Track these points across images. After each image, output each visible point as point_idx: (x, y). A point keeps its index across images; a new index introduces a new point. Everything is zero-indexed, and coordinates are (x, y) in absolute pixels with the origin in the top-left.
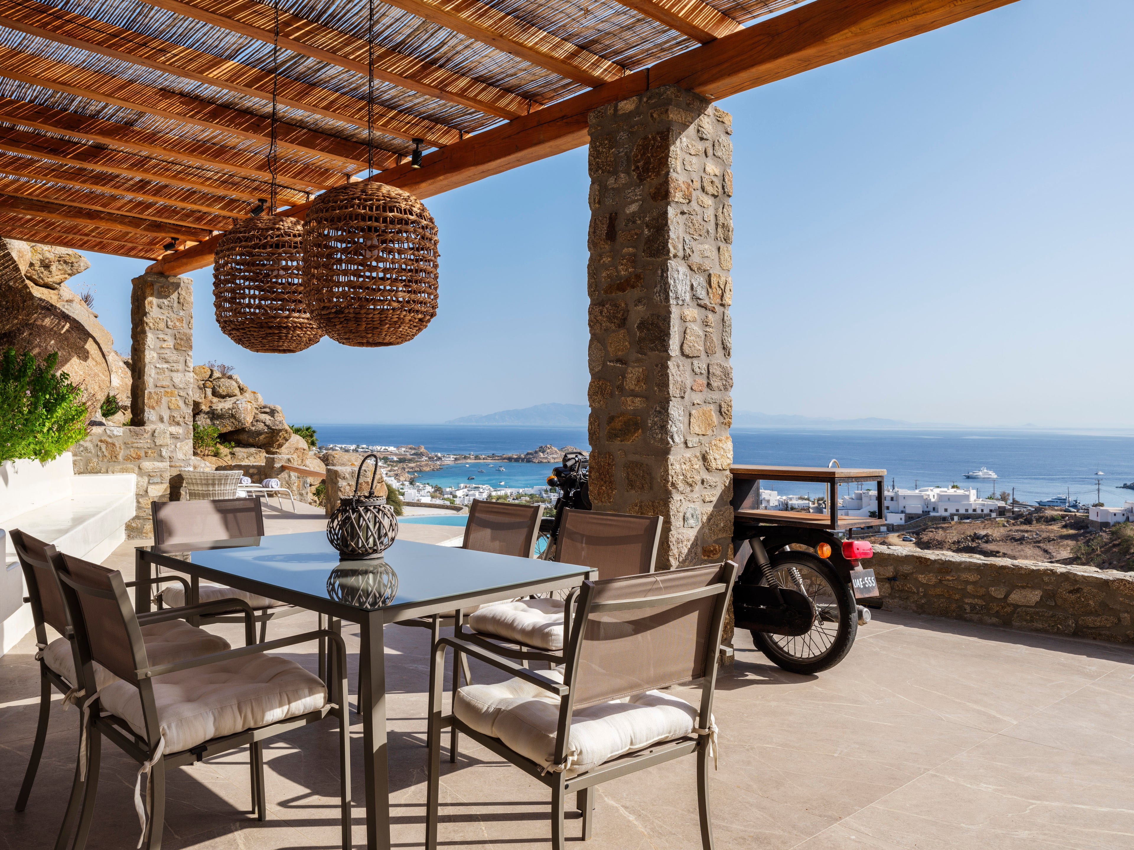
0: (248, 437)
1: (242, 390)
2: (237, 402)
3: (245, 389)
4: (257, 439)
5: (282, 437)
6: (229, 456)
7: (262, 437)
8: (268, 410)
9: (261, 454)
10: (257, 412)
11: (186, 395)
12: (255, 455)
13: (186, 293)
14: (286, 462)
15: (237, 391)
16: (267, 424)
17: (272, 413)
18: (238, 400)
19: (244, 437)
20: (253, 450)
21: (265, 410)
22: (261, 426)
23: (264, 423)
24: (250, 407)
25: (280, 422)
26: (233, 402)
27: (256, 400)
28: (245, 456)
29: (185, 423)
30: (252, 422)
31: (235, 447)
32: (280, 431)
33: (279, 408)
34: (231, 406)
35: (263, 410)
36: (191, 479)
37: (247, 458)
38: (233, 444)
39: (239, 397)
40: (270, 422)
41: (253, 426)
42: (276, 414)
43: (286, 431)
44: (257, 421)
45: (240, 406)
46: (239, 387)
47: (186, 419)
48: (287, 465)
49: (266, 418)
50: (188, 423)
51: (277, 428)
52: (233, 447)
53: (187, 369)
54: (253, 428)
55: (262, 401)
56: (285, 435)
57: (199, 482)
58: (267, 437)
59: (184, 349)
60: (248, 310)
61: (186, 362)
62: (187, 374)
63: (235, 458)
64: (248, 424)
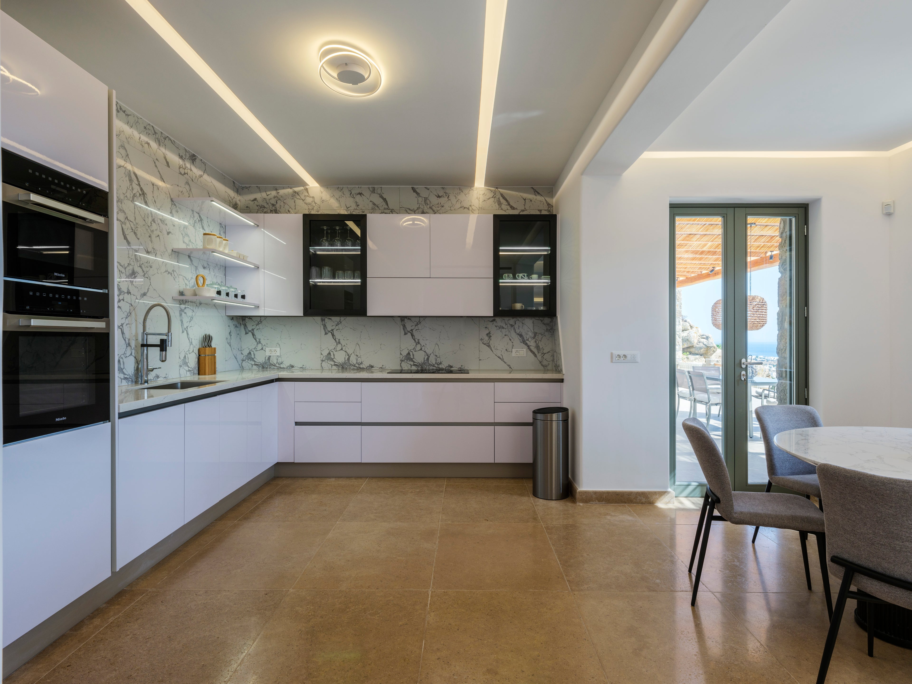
0: (695, 350)
1: (691, 327)
2: (690, 333)
3: (693, 326)
4: (700, 351)
5: (712, 350)
6: (686, 359)
7: (702, 350)
8: (705, 337)
9: (701, 359)
10: (699, 338)
11: (679, 334)
12: (699, 359)
13: (679, 295)
14: (716, 362)
15: (689, 328)
16: (705, 344)
17: (707, 338)
18: (690, 332)
19: (692, 350)
20: (697, 356)
21: (703, 337)
22: (701, 345)
23: (703, 343)
24: (696, 336)
25: (711, 343)
26: (687, 333)
27: (698, 331)
28: (694, 359)
29: (679, 345)
30: (697, 343)
31: (689, 355)
32: (711, 347)
33: (710, 336)
34: (686, 335)
35: (702, 337)
36: (682, 366)
37: (695, 360)
38: (688, 353)
39: (690, 330)
40: (706, 342)
41: (697, 344)
42: (709, 339)
43: (714, 347)
44: (699, 342)
45: (691, 335)
46: (690, 326)
47: (680, 343)
48: (717, 363)
49: (704, 341)
50: (680, 345)
51: (710, 346)
52: (688, 355)
53: (680, 324)
54: (698, 346)
55: (701, 332)
56: (714, 349)
57: (685, 367)
58: (704, 350)
59: (678, 316)
60: (719, 320)
61: (679, 321)
62: (680, 326)
63: (688, 360)
64: (695, 344)
